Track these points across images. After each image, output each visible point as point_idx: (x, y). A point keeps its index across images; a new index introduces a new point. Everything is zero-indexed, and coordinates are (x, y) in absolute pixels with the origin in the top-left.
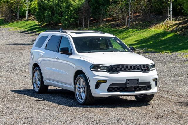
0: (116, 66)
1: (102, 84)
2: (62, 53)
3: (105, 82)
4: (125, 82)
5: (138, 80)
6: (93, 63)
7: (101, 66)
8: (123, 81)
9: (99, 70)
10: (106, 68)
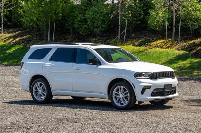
0: (156, 73)
1: (147, 90)
2: (92, 63)
3: (150, 87)
4: (163, 87)
5: (171, 85)
6: (136, 71)
7: (144, 73)
8: (162, 86)
9: (143, 77)
10: (148, 75)
